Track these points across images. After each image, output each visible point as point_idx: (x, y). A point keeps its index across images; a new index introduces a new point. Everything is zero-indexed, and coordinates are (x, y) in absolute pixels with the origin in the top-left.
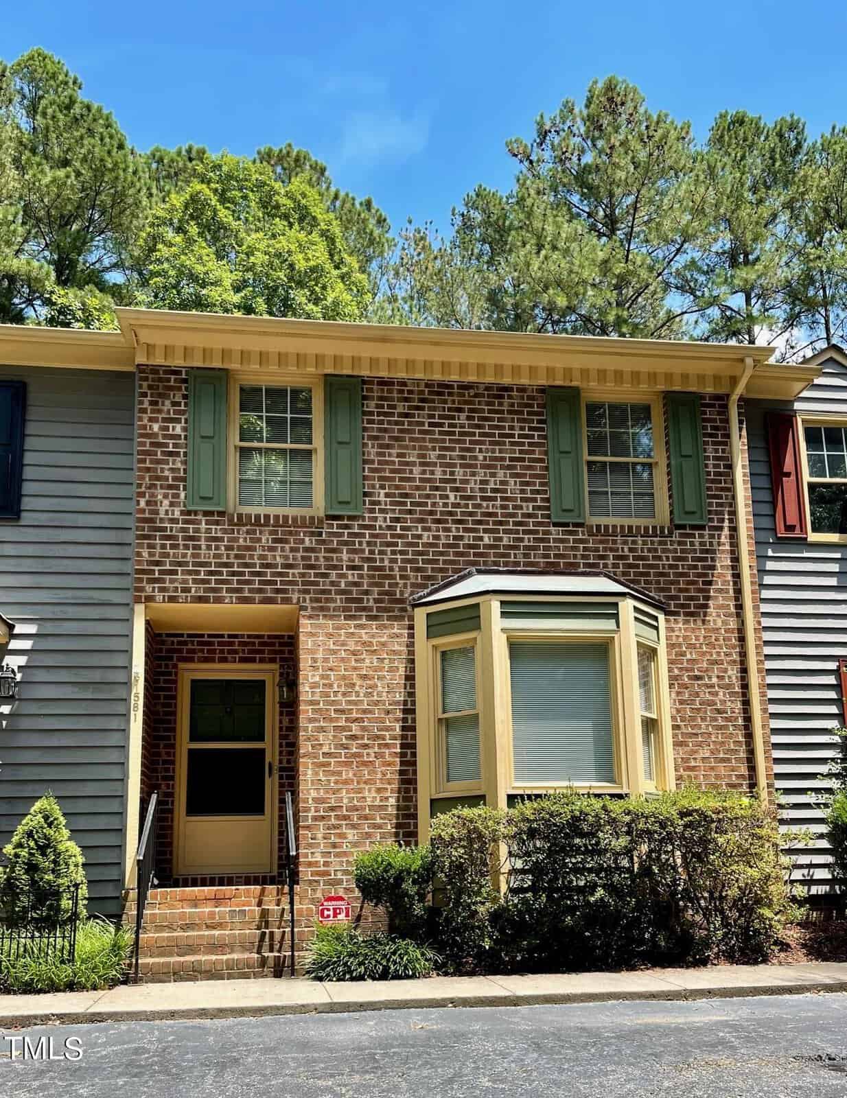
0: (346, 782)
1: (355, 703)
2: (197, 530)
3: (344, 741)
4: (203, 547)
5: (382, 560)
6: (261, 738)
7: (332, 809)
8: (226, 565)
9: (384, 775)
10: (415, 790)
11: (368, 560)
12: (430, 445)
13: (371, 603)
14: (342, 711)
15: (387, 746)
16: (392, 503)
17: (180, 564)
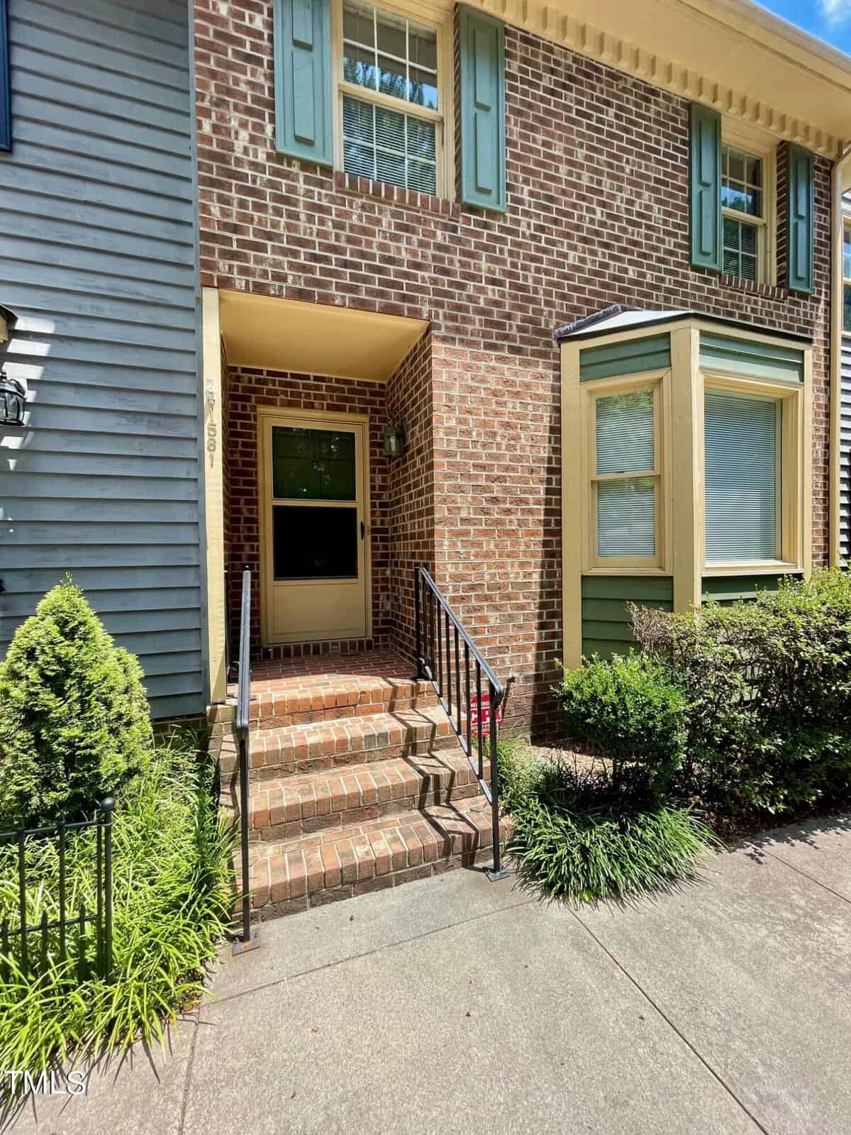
0: (487, 555)
1: (496, 457)
2: (292, 189)
3: (484, 504)
4: (303, 217)
5: (525, 278)
6: (352, 497)
7: (473, 588)
8: (335, 249)
9: (528, 547)
10: (560, 565)
11: (511, 275)
12: (578, 140)
13: (514, 332)
14: (483, 467)
15: (530, 512)
16: (538, 206)
17: (270, 236)
